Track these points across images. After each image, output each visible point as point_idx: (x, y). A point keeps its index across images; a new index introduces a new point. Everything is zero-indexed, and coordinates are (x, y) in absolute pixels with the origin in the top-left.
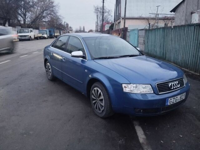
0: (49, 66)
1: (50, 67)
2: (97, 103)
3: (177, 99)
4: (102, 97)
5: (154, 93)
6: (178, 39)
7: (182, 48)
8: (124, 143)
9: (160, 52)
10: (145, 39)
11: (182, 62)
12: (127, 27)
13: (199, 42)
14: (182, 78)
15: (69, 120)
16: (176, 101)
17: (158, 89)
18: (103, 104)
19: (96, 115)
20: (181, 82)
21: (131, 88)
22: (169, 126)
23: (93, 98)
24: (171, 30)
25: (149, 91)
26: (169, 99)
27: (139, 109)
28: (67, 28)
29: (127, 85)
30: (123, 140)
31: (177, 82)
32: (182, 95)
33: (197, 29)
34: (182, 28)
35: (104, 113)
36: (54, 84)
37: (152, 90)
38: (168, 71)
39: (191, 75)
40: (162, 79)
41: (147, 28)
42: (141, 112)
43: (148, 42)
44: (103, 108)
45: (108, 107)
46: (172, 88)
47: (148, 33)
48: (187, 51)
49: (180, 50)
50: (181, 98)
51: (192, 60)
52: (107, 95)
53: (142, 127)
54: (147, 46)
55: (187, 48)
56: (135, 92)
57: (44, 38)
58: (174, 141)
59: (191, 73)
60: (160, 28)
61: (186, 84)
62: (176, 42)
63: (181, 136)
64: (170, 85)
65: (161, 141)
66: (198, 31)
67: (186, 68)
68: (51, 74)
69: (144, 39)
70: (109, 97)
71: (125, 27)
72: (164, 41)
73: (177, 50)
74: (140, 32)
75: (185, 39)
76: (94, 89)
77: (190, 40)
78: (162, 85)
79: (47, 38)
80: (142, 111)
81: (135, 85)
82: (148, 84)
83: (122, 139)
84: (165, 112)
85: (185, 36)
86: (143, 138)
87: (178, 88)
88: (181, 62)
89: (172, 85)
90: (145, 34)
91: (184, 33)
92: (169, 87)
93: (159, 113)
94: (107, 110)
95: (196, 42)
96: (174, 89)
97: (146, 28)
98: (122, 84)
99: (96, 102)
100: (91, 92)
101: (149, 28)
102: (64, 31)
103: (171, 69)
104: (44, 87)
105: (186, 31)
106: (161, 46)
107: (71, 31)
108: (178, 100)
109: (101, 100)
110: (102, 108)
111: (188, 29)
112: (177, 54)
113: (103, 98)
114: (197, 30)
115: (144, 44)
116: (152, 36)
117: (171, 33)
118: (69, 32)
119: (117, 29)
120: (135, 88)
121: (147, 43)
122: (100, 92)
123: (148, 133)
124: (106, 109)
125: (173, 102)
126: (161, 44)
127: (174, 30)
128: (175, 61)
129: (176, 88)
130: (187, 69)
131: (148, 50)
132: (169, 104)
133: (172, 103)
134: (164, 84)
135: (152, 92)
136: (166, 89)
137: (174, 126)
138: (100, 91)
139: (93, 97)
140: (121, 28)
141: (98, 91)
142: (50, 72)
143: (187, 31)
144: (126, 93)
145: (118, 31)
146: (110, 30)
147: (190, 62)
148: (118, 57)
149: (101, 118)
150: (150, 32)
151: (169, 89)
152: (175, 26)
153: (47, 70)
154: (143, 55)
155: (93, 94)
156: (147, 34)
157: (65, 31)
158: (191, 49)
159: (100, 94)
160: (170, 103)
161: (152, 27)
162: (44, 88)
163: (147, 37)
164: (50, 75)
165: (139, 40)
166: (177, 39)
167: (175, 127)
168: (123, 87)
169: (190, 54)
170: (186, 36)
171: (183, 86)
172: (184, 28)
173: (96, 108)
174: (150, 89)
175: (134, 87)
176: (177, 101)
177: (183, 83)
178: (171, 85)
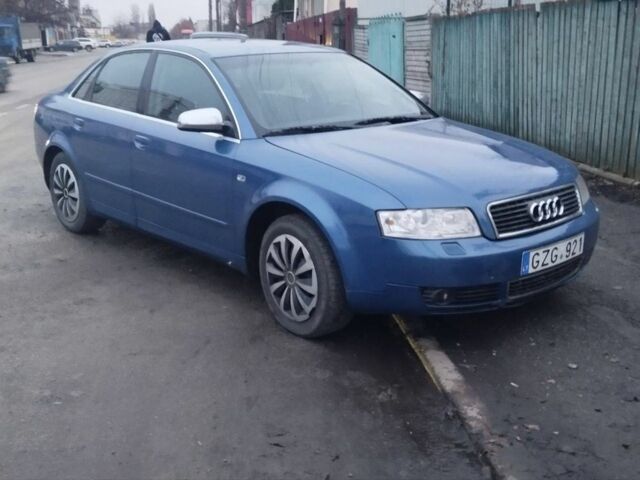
0: (68, 176)
1: (73, 179)
2: (289, 291)
3: (555, 252)
4: (308, 265)
5: (483, 235)
6: (558, 53)
7: (576, 87)
8: (395, 397)
9: (495, 108)
10: (435, 58)
11: (579, 142)
12: (352, 6)
13: (635, 62)
14: (572, 187)
15: (197, 352)
16: (553, 262)
17: (496, 223)
18: (313, 289)
19: (289, 332)
20: (568, 200)
21: (407, 222)
22: (533, 344)
23: (270, 274)
24: (532, 19)
25: (466, 230)
26: (532, 254)
27: (436, 292)
28: (72, 15)
29: (392, 213)
30: (389, 392)
31: (556, 199)
32: (572, 240)
33: (627, 14)
34: (575, 11)
35: (318, 319)
36: (95, 243)
37: (476, 225)
38: (528, 166)
39: (610, 186)
40: (503, 192)
41: (440, 10)
42: (442, 300)
43: (447, 70)
44: (314, 303)
45: (333, 294)
46: (540, 219)
47: (442, 31)
48: (594, 99)
49: (570, 97)
50: (568, 251)
51: (613, 131)
52: (326, 257)
53: (447, 353)
54: (444, 86)
55: (595, 85)
56: (422, 234)
58: (553, 381)
59: (610, 180)
60: (492, 12)
61: (584, 207)
62: (555, 65)
63: (574, 366)
64: (532, 210)
65: (513, 384)
66: (630, 21)
67: (591, 165)
68: (76, 208)
69: (428, 58)
70: (335, 263)
71: (347, 6)
72: (508, 61)
73: (559, 98)
74: (411, 26)
75: (585, 55)
76: (276, 240)
77: (604, 56)
78: (507, 210)
80: (445, 296)
81: (419, 213)
82: (463, 208)
83: (385, 390)
84: (518, 296)
85: (585, 43)
86: (454, 381)
87: (558, 217)
88: (573, 142)
89: (540, 209)
90: (432, 35)
91: (580, 30)
92: (529, 216)
93: (500, 301)
94: (327, 306)
95: (626, 62)
96: (544, 221)
97: (433, 12)
98: (376, 212)
99: (284, 286)
100: (261, 253)
101: (448, 10)
102: (62, 30)
103: (541, 161)
104: (59, 256)
105: (587, 22)
106: (496, 84)
107: (93, 25)
108: (561, 257)
109: (307, 275)
110: (308, 304)
111: (595, 13)
112: (559, 113)
113: (313, 267)
114: (627, 17)
115: (431, 77)
116: (459, 43)
117: (534, 30)
118: (82, 34)
119: (310, 15)
120: (420, 225)
121: (443, 71)
122: (301, 249)
123: (468, 366)
124: (323, 303)
125: (543, 265)
126: (496, 77)
127: (546, 20)
128: (553, 138)
129: (551, 219)
130: (598, 166)
131: (448, 103)
132: (531, 270)
133: (540, 268)
134: (513, 206)
135: (478, 233)
136: (520, 223)
137: (551, 342)
138: (298, 244)
139: (271, 269)
140: (325, 12)
141: (290, 246)
142: (74, 199)
143: (593, 24)
144: (392, 242)
145: (316, 24)
146: (280, 18)
147: (605, 138)
148: (349, 126)
149: (307, 338)
150: (452, 26)
151: (530, 221)
152: (547, 3)
153: (57, 192)
154: (436, 116)
155: (271, 260)
156: (442, 36)
157: (65, 27)
158: (608, 92)
159: (300, 254)
160: (534, 268)
161: (459, 5)
162: (61, 261)
163: (439, 48)
164: (73, 212)
165: (408, 63)
166: (555, 55)
167: (553, 345)
168: (382, 221)
169: (607, 111)
170: (589, 42)
171: (576, 214)
172: (581, 11)
173: (287, 307)
174: (469, 224)
175: (416, 220)
176: (559, 261)
177: (576, 201)
178: (536, 208)
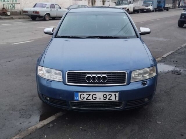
3: (95, 96)
16: (94, 99)
26: (80, 94)
27: (45, 96)
31: (103, 76)
32: (107, 94)
37: (62, 77)
50: (105, 97)
57: (148, 11)
64: (86, 77)
79: (153, 11)
84: (77, 108)
87: (102, 83)
92: (85, 79)
93: (68, 107)
96: (92, 83)
129: (97, 83)
133: (85, 100)
135: (61, 80)
136: (80, 81)
160: (82, 99)
168: (38, 69)
